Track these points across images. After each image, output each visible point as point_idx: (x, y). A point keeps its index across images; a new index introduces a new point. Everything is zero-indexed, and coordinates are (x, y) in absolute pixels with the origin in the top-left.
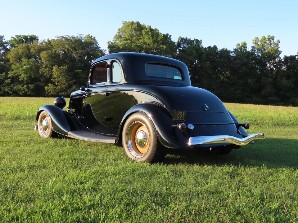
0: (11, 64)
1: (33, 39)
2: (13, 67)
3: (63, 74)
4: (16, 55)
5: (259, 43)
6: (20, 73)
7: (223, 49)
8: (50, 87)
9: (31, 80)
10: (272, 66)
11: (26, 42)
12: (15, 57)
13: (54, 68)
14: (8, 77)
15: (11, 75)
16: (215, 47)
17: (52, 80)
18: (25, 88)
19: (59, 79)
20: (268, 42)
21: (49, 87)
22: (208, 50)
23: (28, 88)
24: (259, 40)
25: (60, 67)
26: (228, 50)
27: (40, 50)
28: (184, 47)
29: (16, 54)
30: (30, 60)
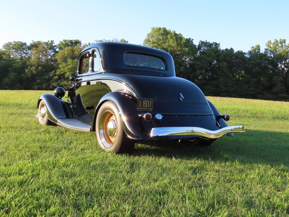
0: (59, 64)
1: (77, 43)
2: (60, 66)
4: (63, 56)
5: (272, 46)
6: (66, 71)
7: (238, 51)
10: (283, 66)
11: (71, 46)
12: (62, 58)
14: (56, 74)
15: (59, 72)
16: (232, 49)
18: (69, 84)
20: (280, 45)
22: (225, 52)
24: (272, 43)
26: (244, 52)
28: (204, 49)
29: (62, 55)
30: (74, 60)
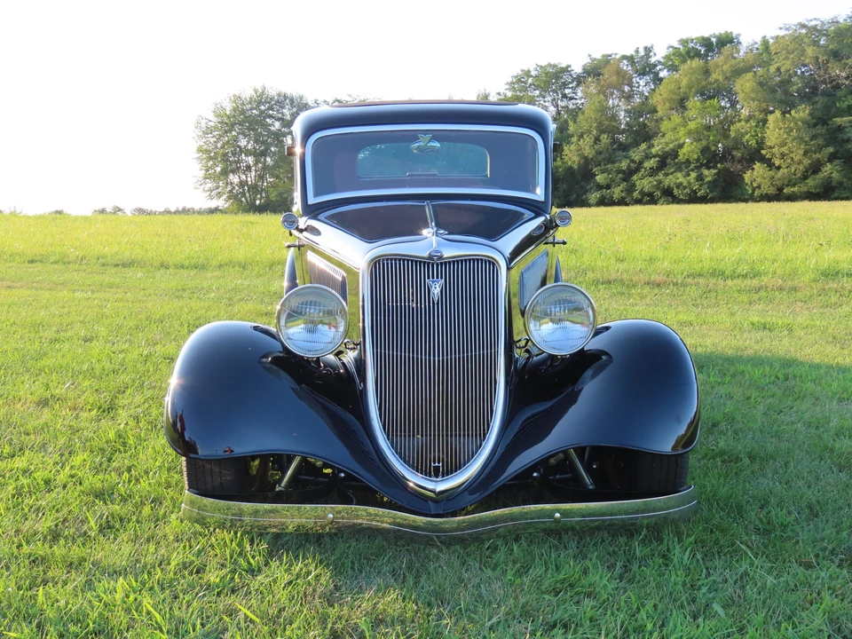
0: (661, 119)
1: (726, 41)
2: (665, 126)
3: (794, 133)
4: (675, 93)
6: (682, 141)
8: (756, 175)
9: (709, 158)
11: (705, 56)
12: (670, 100)
13: (771, 118)
14: (651, 153)
15: (660, 147)
17: (763, 152)
18: (692, 181)
19: (785, 149)
21: (755, 173)
23: (700, 178)
25: (787, 115)
27: (738, 72)
29: (672, 92)
30: (708, 102)
